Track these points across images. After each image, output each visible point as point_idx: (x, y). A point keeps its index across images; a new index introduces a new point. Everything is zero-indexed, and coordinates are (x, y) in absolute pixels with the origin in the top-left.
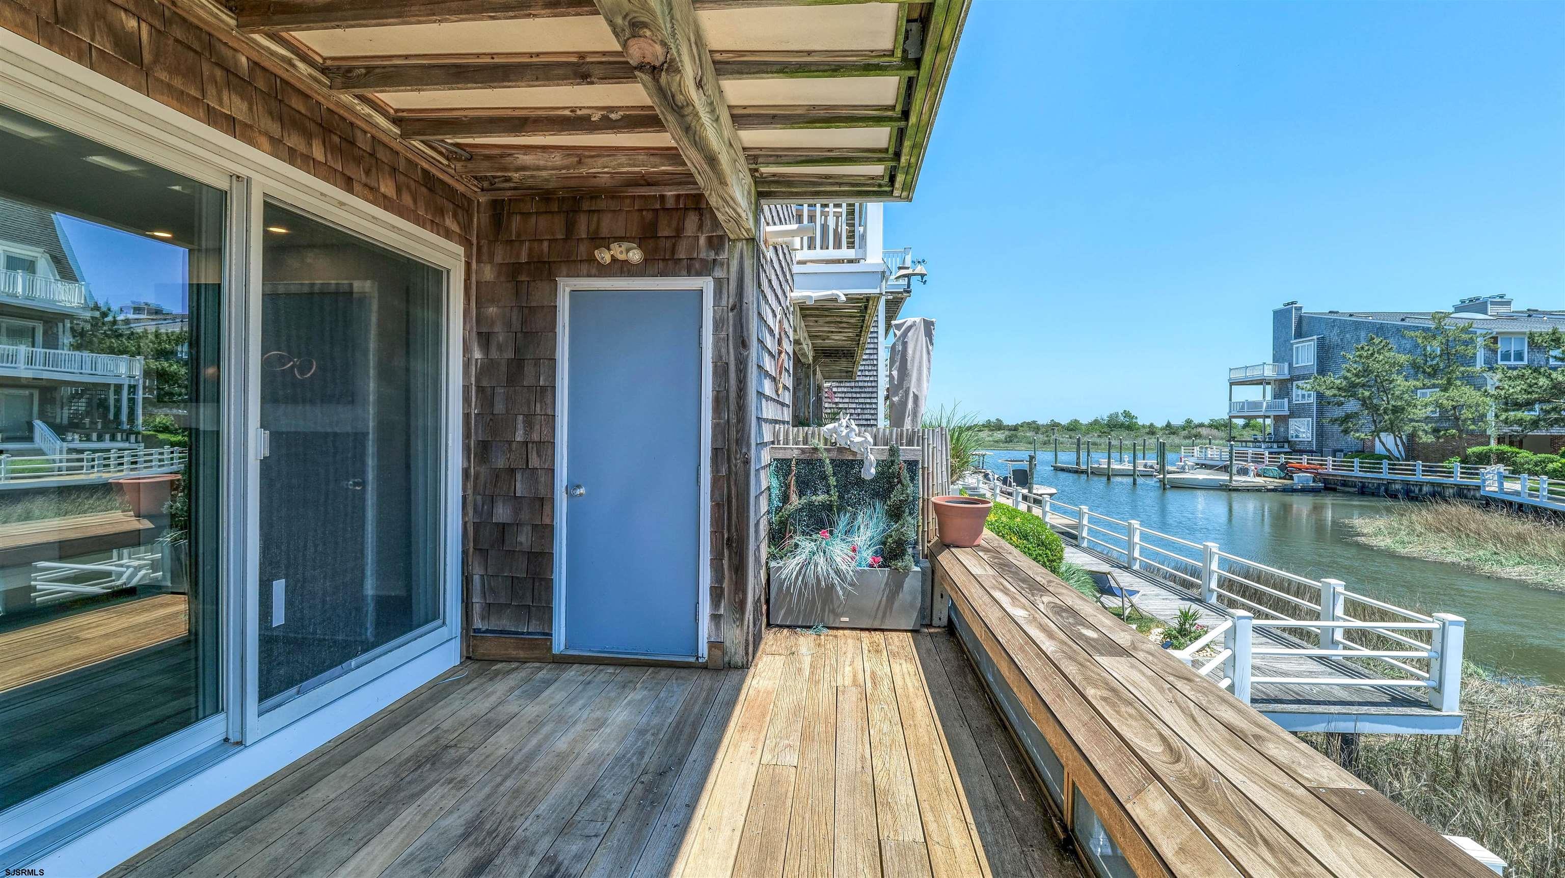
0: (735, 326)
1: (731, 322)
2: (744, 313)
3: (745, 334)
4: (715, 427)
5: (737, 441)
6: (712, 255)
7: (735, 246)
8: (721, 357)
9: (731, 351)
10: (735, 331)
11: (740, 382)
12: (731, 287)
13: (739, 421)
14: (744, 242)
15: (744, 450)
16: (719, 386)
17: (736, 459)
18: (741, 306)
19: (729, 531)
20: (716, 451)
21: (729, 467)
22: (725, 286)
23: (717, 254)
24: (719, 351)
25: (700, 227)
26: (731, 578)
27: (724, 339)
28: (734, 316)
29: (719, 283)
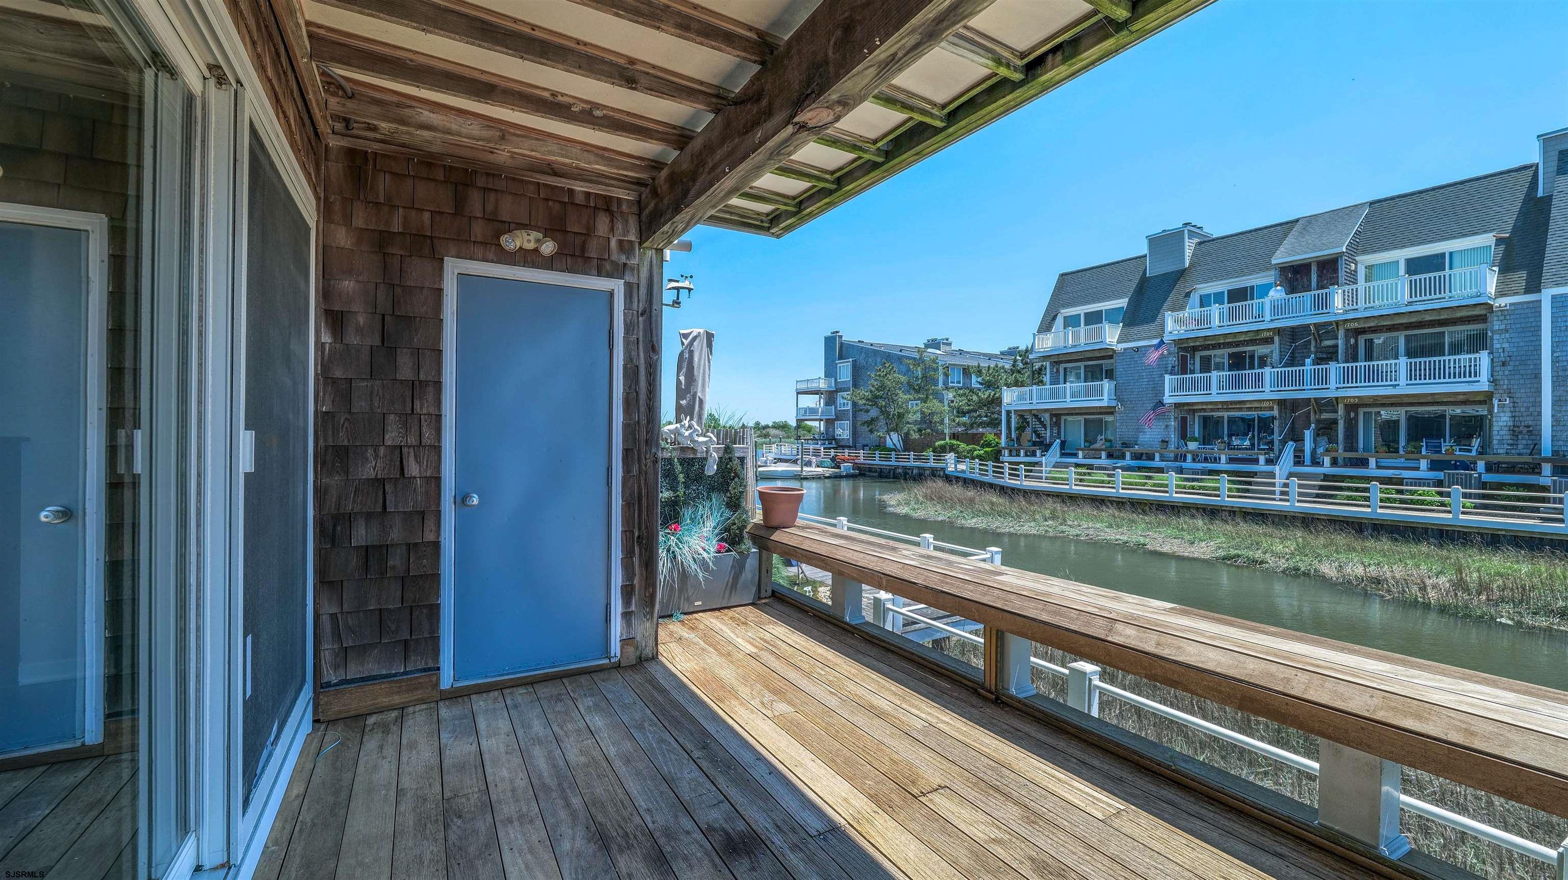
0: (645, 331)
1: (641, 326)
2: (654, 318)
3: (655, 339)
4: (626, 426)
5: (647, 441)
6: (623, 259)
7: (645, 254)
8: (632, 360)
9: (642, 355)
10: (645, 336)
11: (650, 385)
12: (641, 292)
13: (648, 422)
14: (654, 251)
15: (654, 450)
16: (630, 388)
17: (646, 459)
18: (651, 312)
19: (640, 529)
20: (627, 452)
21: (640, 466)
22: (635, 290)
23: (628, 258)
24: (630, 355)
25: (612, 229)
26: (642, 575)
27: (633, 342)
28: (645, 321)
29: (629, 287)
